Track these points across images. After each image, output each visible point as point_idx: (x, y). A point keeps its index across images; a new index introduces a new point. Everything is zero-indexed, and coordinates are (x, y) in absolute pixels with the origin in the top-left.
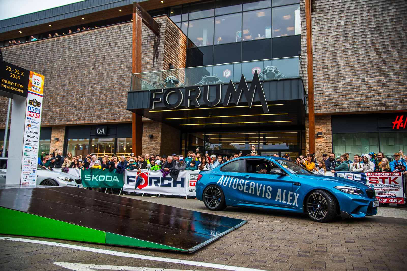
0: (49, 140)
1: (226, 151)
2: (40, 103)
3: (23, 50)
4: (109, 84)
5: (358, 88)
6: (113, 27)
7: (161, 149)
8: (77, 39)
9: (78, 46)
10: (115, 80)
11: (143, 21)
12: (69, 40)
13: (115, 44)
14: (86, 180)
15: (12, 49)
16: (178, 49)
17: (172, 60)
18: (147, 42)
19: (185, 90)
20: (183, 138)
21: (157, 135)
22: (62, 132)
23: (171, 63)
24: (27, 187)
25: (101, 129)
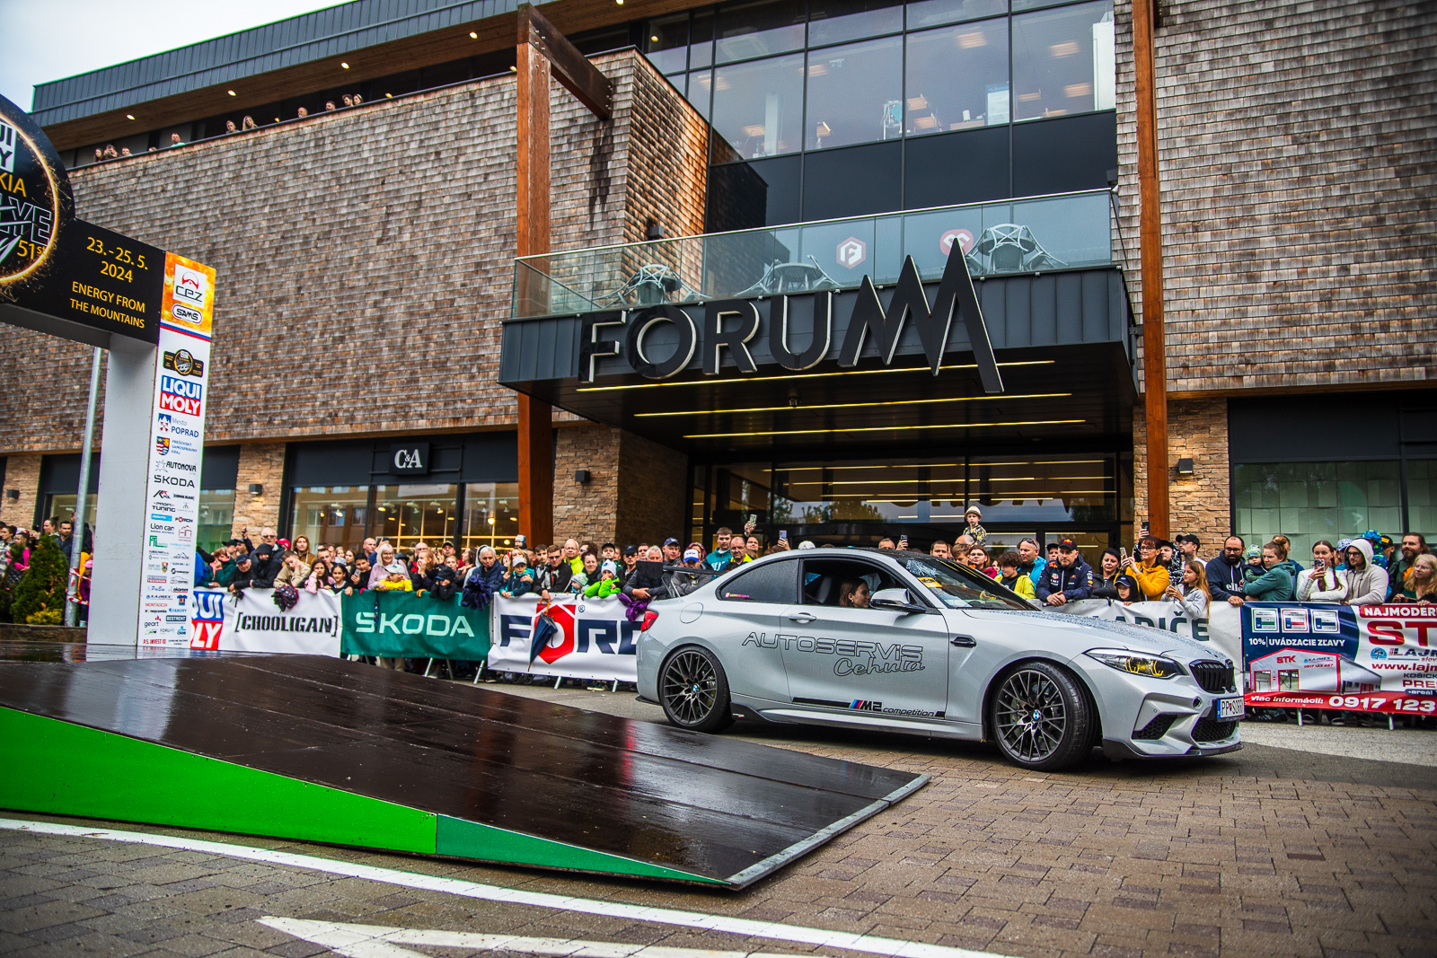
0: (228, 492)
1: (849, 529)
2: (202, 363)
3: (139, 178)
4: (435, 294)
5: (1327, 300)
6: (447, 92)
7: (619, 523)
8: (323, 138)
9: (329, 162)
10: (458, 280)
11: (555, 72)
12: (295, 140)
13: (455, 154)
14: (359, 630)
15: (102, 175)
16: (678, 168)
17: (656, 207)
18: (569, 143)
19: (702, 312)
20: (696, 482)
21: (604, 472)
22: (274, 463)
23: (653, 216)
24: (159, 654)
25: (411, 453)
